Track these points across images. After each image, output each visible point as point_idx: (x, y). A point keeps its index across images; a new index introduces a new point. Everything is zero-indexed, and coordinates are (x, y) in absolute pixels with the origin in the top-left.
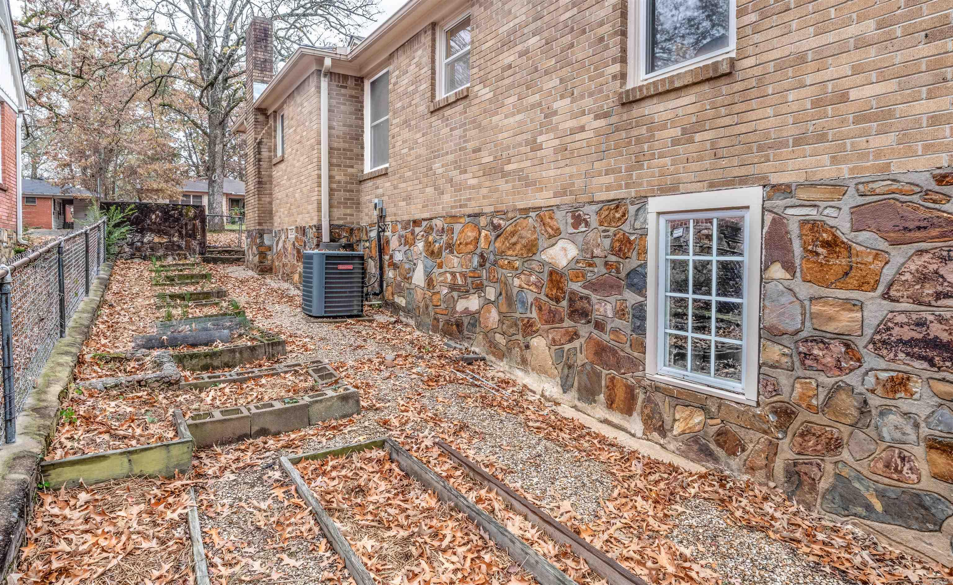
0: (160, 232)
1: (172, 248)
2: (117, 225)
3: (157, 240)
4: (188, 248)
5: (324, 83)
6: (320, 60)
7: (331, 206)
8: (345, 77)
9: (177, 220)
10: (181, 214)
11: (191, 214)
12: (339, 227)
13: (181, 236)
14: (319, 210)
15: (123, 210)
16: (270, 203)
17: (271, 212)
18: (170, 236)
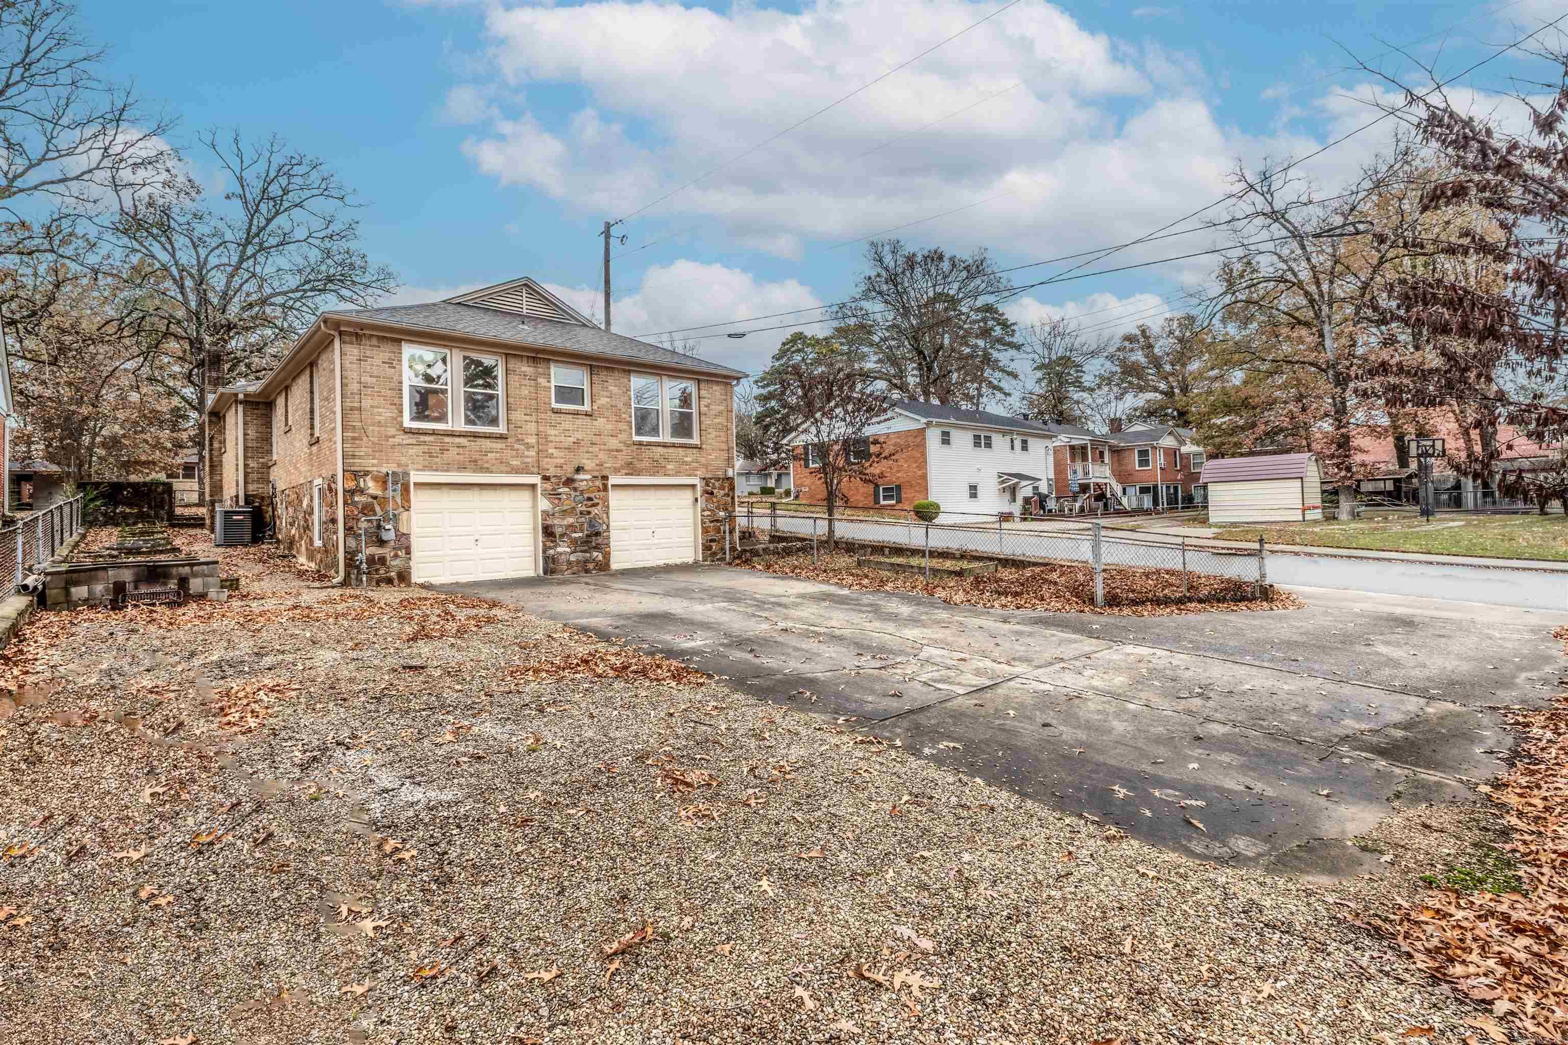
0: (130, 505)
1: (142, 517)
2: (92, 500)
3: (128, 510)
4: (157, 516)
5: (240, 408)
6: (236, 395)
7: (246, 483)
8: (258, 403)
9: (148, 495)
10: (150, 490)
11: (160, 489)
12: (253, 496)
13: (150, 507)
14: (237, 485)
15: (96, 489)
16: (221, 481)
17: (221, 487)
18: (141, 507)
